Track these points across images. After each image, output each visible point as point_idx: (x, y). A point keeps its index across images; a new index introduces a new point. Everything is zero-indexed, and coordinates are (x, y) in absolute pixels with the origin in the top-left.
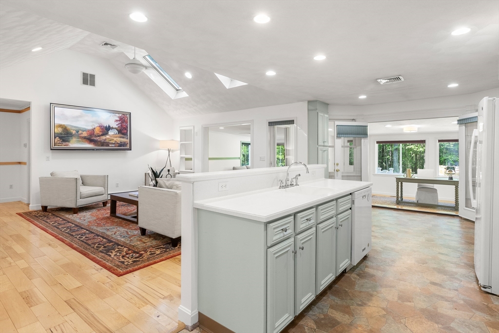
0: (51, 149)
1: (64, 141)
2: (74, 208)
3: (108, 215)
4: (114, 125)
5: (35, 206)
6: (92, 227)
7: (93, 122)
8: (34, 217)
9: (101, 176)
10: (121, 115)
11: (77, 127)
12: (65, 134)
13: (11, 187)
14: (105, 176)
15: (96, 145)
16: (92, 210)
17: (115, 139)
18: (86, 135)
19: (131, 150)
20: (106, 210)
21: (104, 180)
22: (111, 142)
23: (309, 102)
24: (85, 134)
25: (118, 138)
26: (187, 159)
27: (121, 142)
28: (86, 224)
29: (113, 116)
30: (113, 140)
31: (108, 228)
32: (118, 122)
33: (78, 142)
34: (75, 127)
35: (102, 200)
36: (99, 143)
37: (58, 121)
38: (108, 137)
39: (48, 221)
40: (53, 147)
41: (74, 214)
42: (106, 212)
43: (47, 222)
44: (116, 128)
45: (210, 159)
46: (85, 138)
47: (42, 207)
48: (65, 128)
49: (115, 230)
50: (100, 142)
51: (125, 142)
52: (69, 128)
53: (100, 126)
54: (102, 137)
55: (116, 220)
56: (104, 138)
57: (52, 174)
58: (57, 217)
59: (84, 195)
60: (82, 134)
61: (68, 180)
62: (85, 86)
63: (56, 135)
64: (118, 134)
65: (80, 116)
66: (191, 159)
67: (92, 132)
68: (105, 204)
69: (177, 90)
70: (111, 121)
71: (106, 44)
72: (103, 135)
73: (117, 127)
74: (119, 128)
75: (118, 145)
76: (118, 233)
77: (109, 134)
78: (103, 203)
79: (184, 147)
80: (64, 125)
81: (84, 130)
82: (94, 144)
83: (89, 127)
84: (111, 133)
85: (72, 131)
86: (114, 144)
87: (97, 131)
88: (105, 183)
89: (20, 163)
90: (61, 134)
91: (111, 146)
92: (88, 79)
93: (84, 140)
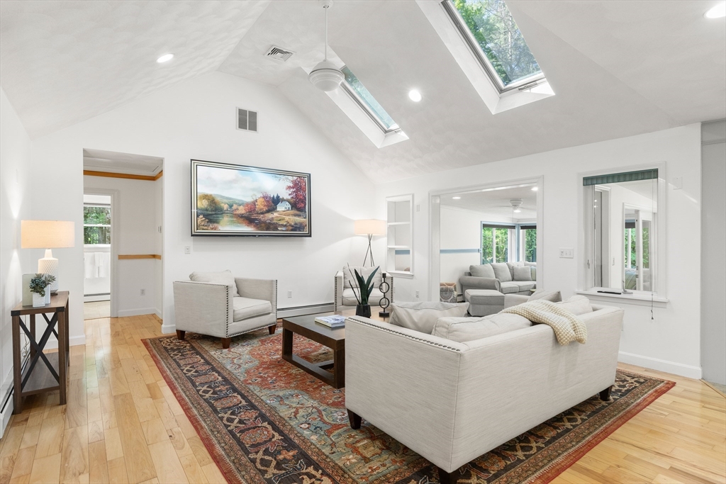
0: (192, 235)
1: (211, 221)
2: (224, 339)
3: (279, 356)
4: (285, 194)
5: (168, 329)
6: (251, 387)
7: (253, 190)
8: (163, 350)
9: (266, 282)
10: (295, 178)
11: (230, 199)
12: (212, 211)
13: (143, 292)
14: (272, 281)
15: (258, 229)
16: (251, 342)
17: (287, 218)
18: (243, 212)
19: (310, 236)
20: (274, 342)
21: (269, 289)
22: (281, 223)
23: (705, 125)
24: (242, 210)
25: (291, 217)
26: (398, 252)
27: (296, 224)
28: (242, 379)
29: (283, 180)
30: (284, 219)
31: (281, 394)
32: (292, 190)
33: (232, 222)
34: (227, 198)
35: (268, 323)
36: (263, 225)
37: (202, 190)
38: (276, 214)
39: (182, 362)
40: (196, 231)
41: (225, 348)
42: (274, 348)
43: (179, 366)
44: (288, 201)
45: (442, 251)
46: (241, 216)
47: (177, 331)
48: (212, 200)
49: (294, 402)
50: (265, 222)
51: (301, 224)
52: (218, 199)
53: (263, 197)
54: (267, 215)
55: (294, 371)
56: (270, 216)
57: (192, 277)
58: (198, 353)
59: (240, 316)
60: (237, 209)
61: (213, 288)
62: (243, 131)
63: (199, 212)
64: (292, 209)
65: (235, 181)
66: (407, 252)
67: (252, 207)
68: (272, 329)
69: (386, 132)
70: (280, 188)
71: (275, 51)
72: (268, 211)
73: (289, 197)
74: (292, 201)
75: (291, 228)
76: (301, 412)
77: (278, 209)
78: (270, 328)
79: (393, 232)
80: (211, 195)
81: (241, 203)
82: (255, 226)
83: (249, 199)
84: (281, 207)
85: (222, 205)
86: (285, 226)
87: (260, 206)
88: (272, 294)
89: (154, 256)
90: (207, 210)
91: (281, 230)
92: (247, 120)
93: (241, 220)
